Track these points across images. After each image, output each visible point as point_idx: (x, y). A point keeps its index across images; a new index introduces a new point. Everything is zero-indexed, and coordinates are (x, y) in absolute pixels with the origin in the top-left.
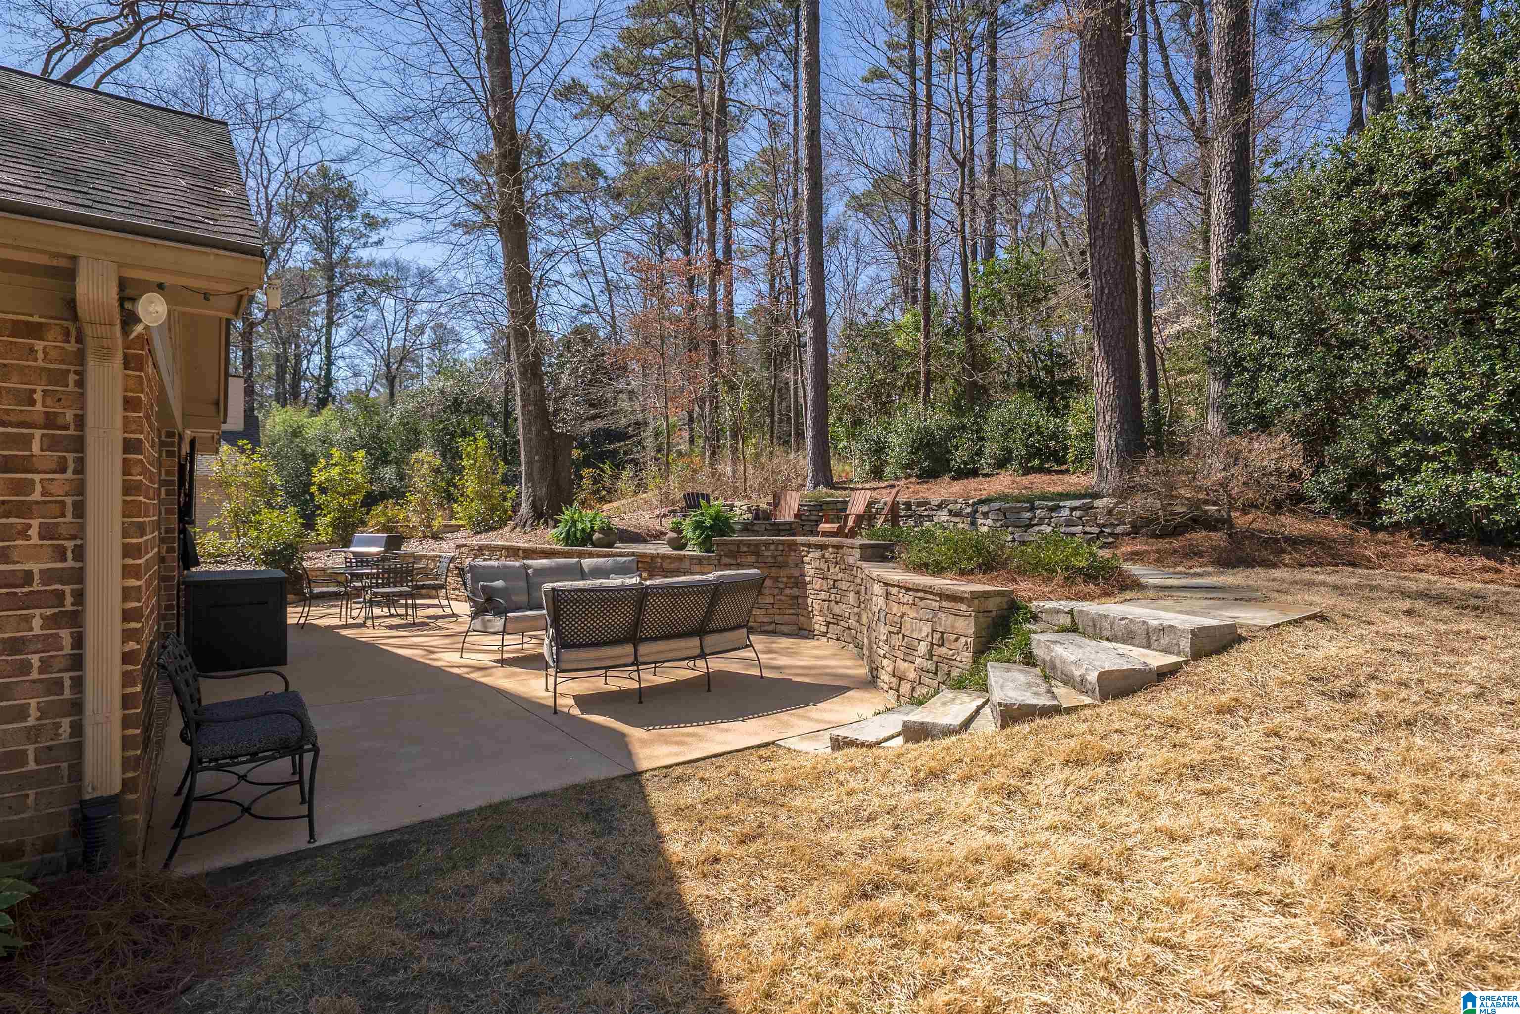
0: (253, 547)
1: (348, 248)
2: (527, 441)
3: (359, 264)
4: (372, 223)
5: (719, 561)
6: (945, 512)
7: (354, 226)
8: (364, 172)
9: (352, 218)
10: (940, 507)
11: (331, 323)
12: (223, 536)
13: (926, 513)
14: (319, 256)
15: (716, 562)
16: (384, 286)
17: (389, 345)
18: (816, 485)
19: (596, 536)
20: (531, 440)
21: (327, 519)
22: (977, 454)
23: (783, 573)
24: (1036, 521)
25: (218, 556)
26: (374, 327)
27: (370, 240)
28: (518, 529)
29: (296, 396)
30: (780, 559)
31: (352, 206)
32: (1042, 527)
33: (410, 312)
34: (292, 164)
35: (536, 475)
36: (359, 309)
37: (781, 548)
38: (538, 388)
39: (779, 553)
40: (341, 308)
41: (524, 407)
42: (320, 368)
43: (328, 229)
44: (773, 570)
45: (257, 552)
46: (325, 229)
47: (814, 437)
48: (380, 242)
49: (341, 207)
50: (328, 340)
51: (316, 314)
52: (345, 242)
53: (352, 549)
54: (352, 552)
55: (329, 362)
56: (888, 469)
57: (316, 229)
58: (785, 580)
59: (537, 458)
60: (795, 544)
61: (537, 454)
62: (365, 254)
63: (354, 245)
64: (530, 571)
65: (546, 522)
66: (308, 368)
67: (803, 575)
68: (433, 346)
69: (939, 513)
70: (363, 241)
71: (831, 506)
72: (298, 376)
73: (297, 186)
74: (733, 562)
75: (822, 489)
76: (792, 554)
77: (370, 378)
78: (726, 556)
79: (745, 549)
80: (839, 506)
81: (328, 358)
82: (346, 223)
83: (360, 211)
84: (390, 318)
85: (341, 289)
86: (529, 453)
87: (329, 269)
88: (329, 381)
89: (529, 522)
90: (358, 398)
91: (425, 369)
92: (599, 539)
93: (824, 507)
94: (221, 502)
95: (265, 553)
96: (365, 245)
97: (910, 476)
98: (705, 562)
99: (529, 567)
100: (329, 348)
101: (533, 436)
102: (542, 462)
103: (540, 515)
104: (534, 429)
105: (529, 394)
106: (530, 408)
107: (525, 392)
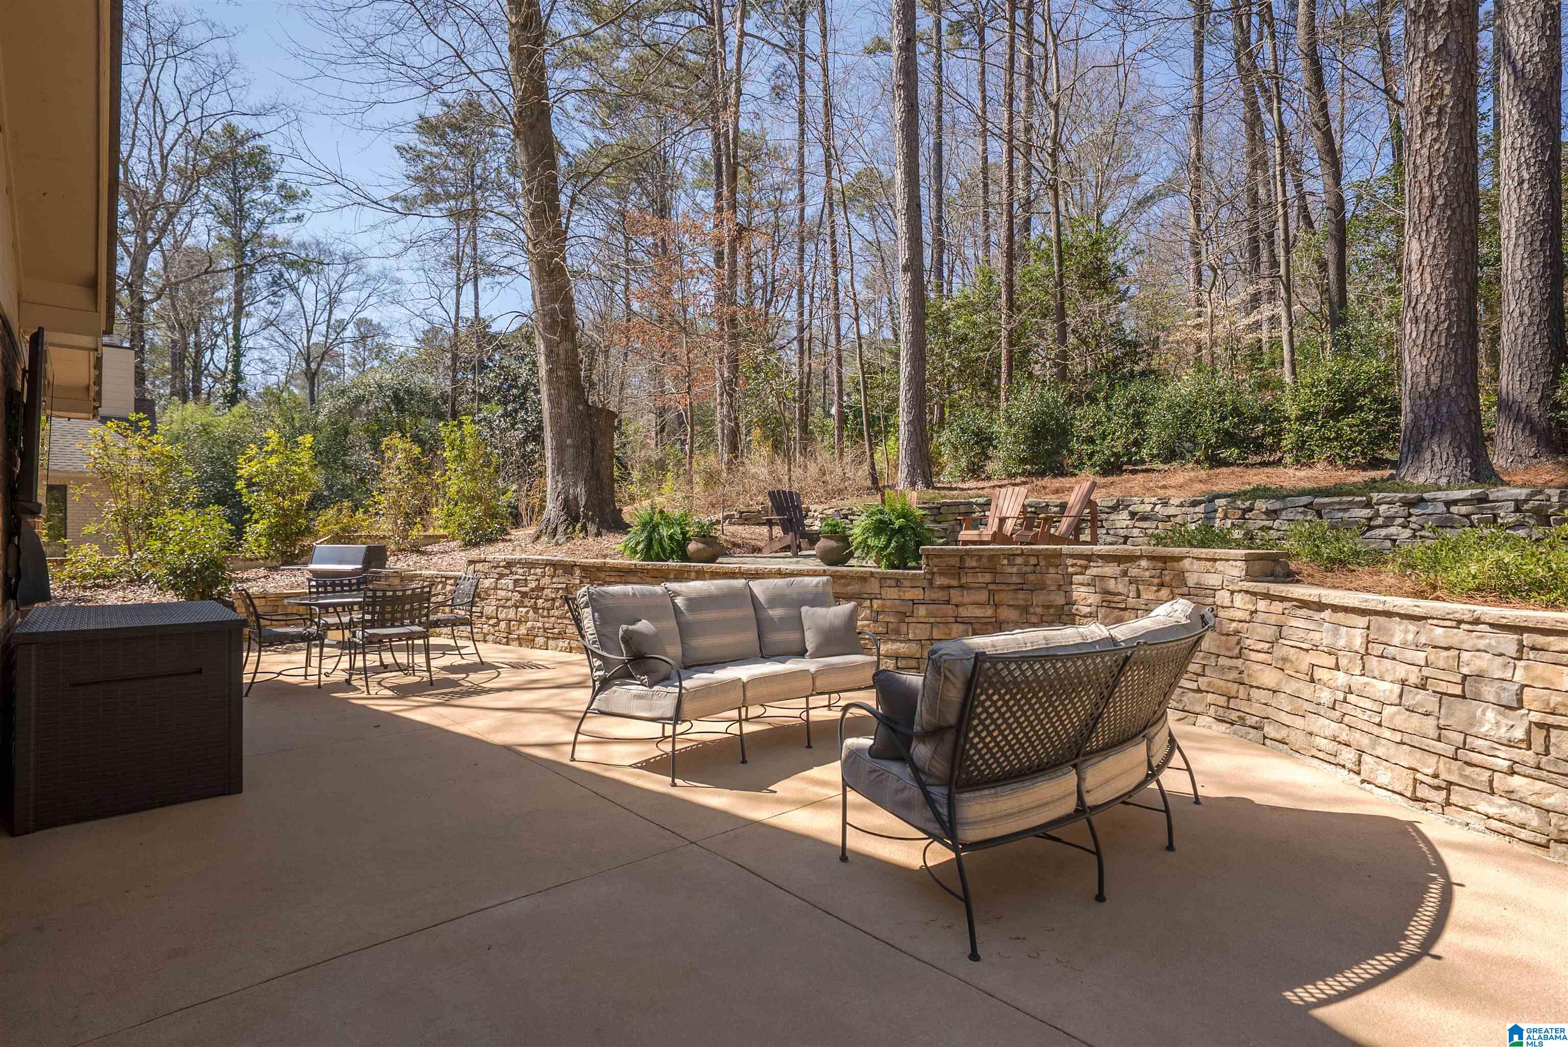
0: (154, 565)
1: (261, 223)
2: (555, 418)
3: (274, 242)
4: (290, 197)
5: (931, 582)
6: (1125, 515)
7: (268, 198)
8: (284, 130)
9: (266, 189)
10: (1115, 509)
11: (239, 312)
12: (107, 549)
14: (226, 232)
15: (925, 584)
16: (304, 267)
17: (308, 341)
19: (692, 547)
20: (561, 416)
21: (260, 527)
23: (1040, 598)
24: (1380, 521)
25: (98, 577)
26: (291, 315)
27: (287, 216)
28: (544, 538)
29: (197, 391)
30: (1032, 577)
31: (265, 174)
32: (1392, 530)
33: (333, 301)
34: (194, 112)
35: (568, 464)
36: (274, 294)
37: (1033, 561)
38: (570, 346)
39: (1029, 569)
40: (254, 291)
41: (550, 372)
42: (227, 361)
43: (236, 198)
44: (1021, 595)
45: (162, 571)
46: (233, 201)
48: (299, 218)
49: (251, 176)
50: (237, 328)
51: (220, 301)
52: (258, 215)
53: (312, 567)
54: (311, 571)
55: (237, 355)
57: (220, 198)
58: (1039, 610)
59: (569, 441)
60: (1059, 555)
61: (569, 435)
62: (280, 231)
63: (268, 220)
64: (679, 601)
65: (584, 528)
66: (211, 359)
67: (1070, 603)
68: (355, 342)
70: (278, 215)
72: (199, 370)
73: (197, 145)
74: (954, 583)
76: (1052, 570)
77: (283, 378)
78: (942, 574)
79: (974, 564)
81: (237, 347)
82: (257, 194)
83: (275, 181)
84: (310, 306)
85: (252, 269)
86: (558, 435)
87: (239, 245)
88: (238, 377)
89: (561, 529)
90: (272, 396)
91: (347, 369)
92: (698, 550)
94: (102, 501)
95: (172, 572)
96: (281, 220)
98: (906, 583)
99: (677, 594)
100: (237, 337)
101: (564, 411)
102: (576, 447)
103: (576, 519)
104: (564, 402)
105: (558, 355)
106: (560, 374)
107: (552, 351)
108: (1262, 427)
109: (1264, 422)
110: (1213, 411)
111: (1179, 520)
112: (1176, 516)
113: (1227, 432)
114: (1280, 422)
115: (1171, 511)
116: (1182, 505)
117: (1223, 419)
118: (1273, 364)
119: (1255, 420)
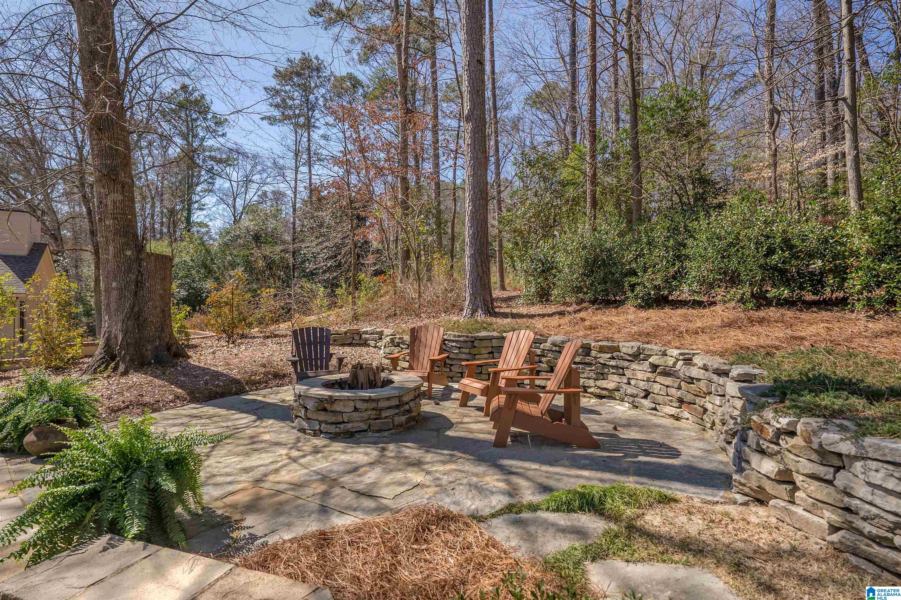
1: (204, 138)
3: (210, 149)
7: (206, 124)
13: (613, 363)
14: (185, 145)
18: (474, 311)
20: (108, 261)
22: (674, 278)
27: (218, 133)
31: (205, 111)
33: (246, 182)
46: (188, 127)
47: (472, 256)
48: (224, 135)
49: (197, 112)
52: (202, 134)
56: (555, 292)
57: (182, 126)
62: (214, 142)
63: (207, 137)
69: (634, 366)
70: (212, 134)
71: (485, 343)
75: (480, 316)
80: (495, 343)
82: (202, 123)
83: (210, 114)
86: (105, 279)
89: (93, 368)
93: (476, 344)
97: (582, 301)
102: (120, 289)
103: (113, 358)
104: (111, 248)
105: (106, 205)
106: (107, 223)
107: (101, 202)
108: (820, 263)
109: (822, 257)
110: (758, 244)
111: (703, 385)
112: (699, 380)
113: (775, 268)
114: (844, 257)
115: (695, 372)
116: (705, 368)
117: (770, 252)
118: (836, 193)
119: (811, 255)
